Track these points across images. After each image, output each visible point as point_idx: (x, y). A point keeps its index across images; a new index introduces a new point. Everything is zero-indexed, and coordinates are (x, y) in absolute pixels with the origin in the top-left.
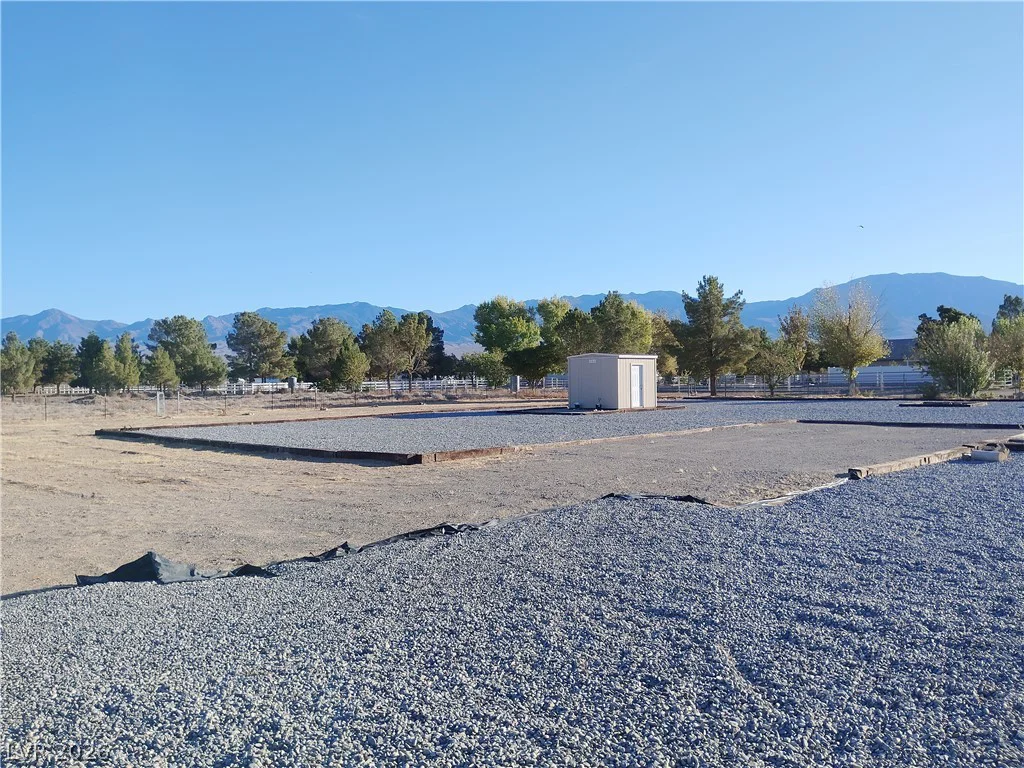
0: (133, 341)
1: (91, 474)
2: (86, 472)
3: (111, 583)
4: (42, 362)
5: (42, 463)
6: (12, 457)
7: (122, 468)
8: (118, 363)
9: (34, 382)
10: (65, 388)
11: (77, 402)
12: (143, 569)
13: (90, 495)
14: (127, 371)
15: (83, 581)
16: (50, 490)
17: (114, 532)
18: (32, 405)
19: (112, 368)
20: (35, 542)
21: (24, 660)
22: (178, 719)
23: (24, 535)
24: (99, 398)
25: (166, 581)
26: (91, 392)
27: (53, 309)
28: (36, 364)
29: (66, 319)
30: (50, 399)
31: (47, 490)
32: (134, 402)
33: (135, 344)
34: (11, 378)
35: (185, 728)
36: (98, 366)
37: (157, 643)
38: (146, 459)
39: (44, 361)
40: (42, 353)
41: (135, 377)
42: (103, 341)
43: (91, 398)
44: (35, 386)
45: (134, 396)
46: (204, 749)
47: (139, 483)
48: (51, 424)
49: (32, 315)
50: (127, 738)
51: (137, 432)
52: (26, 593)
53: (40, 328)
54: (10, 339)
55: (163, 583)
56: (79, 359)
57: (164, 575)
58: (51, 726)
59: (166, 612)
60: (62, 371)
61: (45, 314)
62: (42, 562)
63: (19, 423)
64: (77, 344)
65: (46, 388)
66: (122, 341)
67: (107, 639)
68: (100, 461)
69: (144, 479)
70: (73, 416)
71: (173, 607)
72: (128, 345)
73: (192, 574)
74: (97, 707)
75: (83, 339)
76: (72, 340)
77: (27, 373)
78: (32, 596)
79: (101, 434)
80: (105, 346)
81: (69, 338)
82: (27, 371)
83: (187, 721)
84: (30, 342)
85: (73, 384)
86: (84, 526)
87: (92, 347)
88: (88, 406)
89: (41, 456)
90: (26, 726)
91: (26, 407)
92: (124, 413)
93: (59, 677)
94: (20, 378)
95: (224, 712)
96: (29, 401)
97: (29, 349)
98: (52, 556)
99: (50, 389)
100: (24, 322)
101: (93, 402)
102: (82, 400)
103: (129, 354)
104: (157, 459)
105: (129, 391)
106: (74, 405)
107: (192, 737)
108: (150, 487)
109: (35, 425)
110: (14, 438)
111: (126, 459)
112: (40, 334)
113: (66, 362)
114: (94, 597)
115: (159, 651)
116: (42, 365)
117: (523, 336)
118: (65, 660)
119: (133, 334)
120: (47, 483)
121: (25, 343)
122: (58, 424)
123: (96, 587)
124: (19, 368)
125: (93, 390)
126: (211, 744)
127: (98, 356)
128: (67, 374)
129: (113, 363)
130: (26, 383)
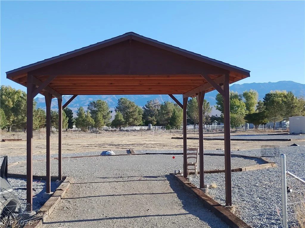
117: (238, 107)
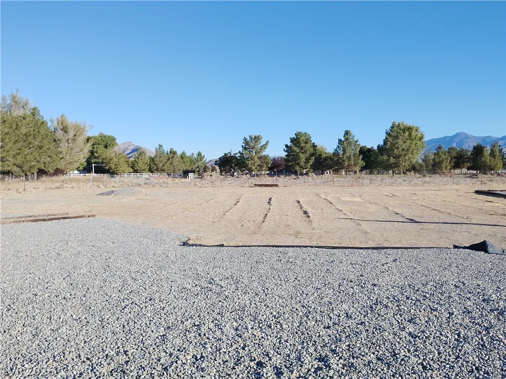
0: (500, 146)
1: (469, 209)
2: (467, 208)
3: (467, 250)
4: (454, 158)
5: (448, 203)
6: (436, 200)
7: (484, 208)
8: (491, 158)
9: (449, 167)
10: (464, 170)
11: (469, 177)
12: (482, 247)
13: (466, 217)
14: (496, 162)
15: (455, 247)
16: (449, 214)
17: (473, 233)
18: (448, 178)
19: (488, 161)
20: (440, 232)
21: (429, 267)
22: (480, 294)
23: (436, 229)
24: (480, 175)
25: (490, 252)
26: (477, 173)
27: (461, 132)
28: (451, 159)
29: (467, 137)
30: (457, 176)
31: (448, 214)
32: (498, 178)
33: (501, 148)
34: (439, 166)
35: (482, 298)
36: (480, 160)
37: (480, 272)
38: (497, 205)
39: (455, 158)
40: (454, 154)
41: (500, 165)
42: (484, 147)
43: (476, 175)
44: (451, 169)
45: (499, 175)
46: (488, 305)
47: (490, 215)
48: (455, 187)
49: (451, 135)
50: (460, 294)
51: (496, 192)
52: (433, 248)
53: (454, 142)
54: (440, 148)
55: (488, 253)
56: (472, 157)
57: (490, 249)
58: (435, 285)
59: (487, 263)
60: (463, 162)
61: (457, 135)
62: (441, 239)
63: (441, 186)
64: (471, 149)
65: (456, 171)
66: (494, 146)
67: (460, 267)
68: (474, 204)
69: (493, 213)
70: (466, 184)
71: (491, 262)
72: (497, 149)
73: (503, 252)
74: (452, 284)
75: (474, 146)
76: (469, 147)
77: (447, 164)
78: (435, 249)
79: (478, 192)
80: (485, 150)
81: (468, 146)
82: (447, 162)
83: (484, 295)
84: (449, 149)
85: (468, 169)
86: (461, 229)
87: (478, 150)
88: (475, 179)
89: (448, 200)
90: (427, 284)
91: (445, 179)
92: (491, 183)
93: (440, 274)
94: (444, 165)
95: (500, 297)
96: (446, 176)
97: (448, 152)
98: (446, 238)
99: (457, 171)
100: (447, 139)
101: (477, 178)
102: (472, 176)
103: (498, 153)
104: (502, 205)
105: (496, 172)
106: (468, 179)
107: (484, 300)
108: (495, 217)
109: (448, 187)
110: (438, 192)
111: (487, 204)
112: (454, 145)
113: (465, 158)
114: (458, 253)
115: (480, 274)
116: (454, 160)
118: (444, 269)
119: (501, 143)
120: (449, 211)
121: (446, 149)
122: (458, 187)
123: (460, 250)
124: (443, 161)
125: (478, 172)
126: (491, 304)
127: (481, 155)
128: (466, 164)
129: (488, 158)
130: (446, 168)
